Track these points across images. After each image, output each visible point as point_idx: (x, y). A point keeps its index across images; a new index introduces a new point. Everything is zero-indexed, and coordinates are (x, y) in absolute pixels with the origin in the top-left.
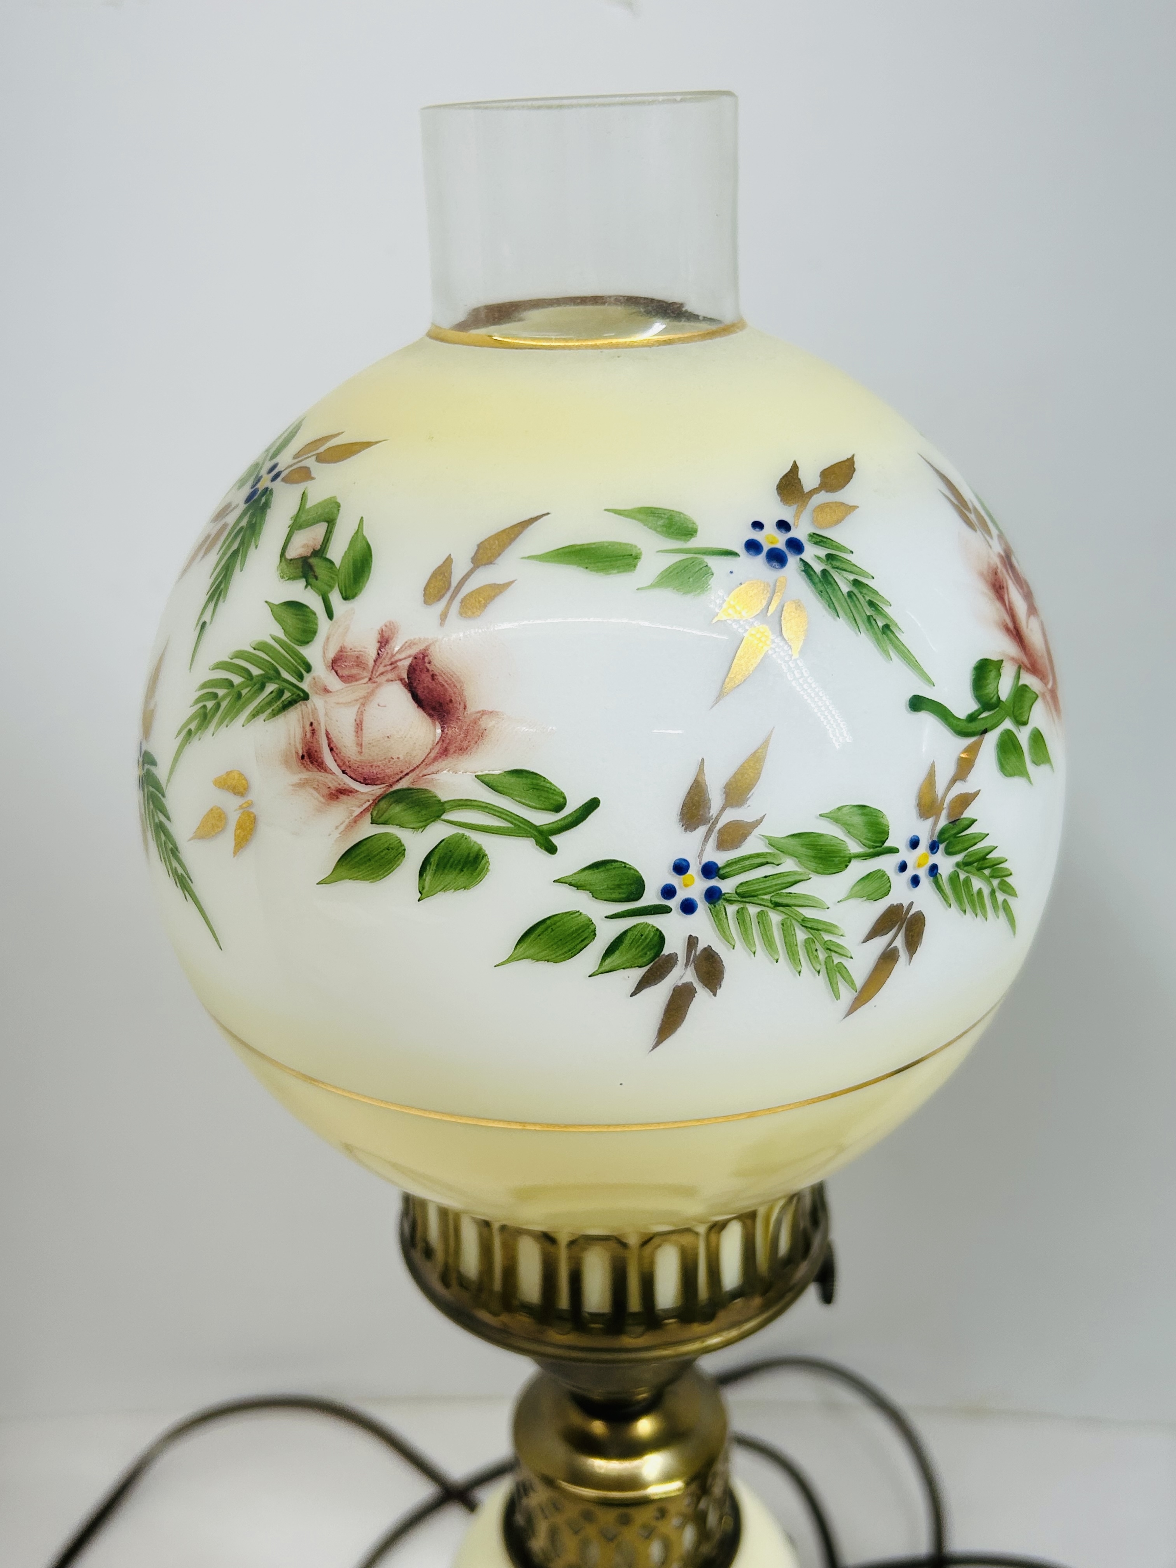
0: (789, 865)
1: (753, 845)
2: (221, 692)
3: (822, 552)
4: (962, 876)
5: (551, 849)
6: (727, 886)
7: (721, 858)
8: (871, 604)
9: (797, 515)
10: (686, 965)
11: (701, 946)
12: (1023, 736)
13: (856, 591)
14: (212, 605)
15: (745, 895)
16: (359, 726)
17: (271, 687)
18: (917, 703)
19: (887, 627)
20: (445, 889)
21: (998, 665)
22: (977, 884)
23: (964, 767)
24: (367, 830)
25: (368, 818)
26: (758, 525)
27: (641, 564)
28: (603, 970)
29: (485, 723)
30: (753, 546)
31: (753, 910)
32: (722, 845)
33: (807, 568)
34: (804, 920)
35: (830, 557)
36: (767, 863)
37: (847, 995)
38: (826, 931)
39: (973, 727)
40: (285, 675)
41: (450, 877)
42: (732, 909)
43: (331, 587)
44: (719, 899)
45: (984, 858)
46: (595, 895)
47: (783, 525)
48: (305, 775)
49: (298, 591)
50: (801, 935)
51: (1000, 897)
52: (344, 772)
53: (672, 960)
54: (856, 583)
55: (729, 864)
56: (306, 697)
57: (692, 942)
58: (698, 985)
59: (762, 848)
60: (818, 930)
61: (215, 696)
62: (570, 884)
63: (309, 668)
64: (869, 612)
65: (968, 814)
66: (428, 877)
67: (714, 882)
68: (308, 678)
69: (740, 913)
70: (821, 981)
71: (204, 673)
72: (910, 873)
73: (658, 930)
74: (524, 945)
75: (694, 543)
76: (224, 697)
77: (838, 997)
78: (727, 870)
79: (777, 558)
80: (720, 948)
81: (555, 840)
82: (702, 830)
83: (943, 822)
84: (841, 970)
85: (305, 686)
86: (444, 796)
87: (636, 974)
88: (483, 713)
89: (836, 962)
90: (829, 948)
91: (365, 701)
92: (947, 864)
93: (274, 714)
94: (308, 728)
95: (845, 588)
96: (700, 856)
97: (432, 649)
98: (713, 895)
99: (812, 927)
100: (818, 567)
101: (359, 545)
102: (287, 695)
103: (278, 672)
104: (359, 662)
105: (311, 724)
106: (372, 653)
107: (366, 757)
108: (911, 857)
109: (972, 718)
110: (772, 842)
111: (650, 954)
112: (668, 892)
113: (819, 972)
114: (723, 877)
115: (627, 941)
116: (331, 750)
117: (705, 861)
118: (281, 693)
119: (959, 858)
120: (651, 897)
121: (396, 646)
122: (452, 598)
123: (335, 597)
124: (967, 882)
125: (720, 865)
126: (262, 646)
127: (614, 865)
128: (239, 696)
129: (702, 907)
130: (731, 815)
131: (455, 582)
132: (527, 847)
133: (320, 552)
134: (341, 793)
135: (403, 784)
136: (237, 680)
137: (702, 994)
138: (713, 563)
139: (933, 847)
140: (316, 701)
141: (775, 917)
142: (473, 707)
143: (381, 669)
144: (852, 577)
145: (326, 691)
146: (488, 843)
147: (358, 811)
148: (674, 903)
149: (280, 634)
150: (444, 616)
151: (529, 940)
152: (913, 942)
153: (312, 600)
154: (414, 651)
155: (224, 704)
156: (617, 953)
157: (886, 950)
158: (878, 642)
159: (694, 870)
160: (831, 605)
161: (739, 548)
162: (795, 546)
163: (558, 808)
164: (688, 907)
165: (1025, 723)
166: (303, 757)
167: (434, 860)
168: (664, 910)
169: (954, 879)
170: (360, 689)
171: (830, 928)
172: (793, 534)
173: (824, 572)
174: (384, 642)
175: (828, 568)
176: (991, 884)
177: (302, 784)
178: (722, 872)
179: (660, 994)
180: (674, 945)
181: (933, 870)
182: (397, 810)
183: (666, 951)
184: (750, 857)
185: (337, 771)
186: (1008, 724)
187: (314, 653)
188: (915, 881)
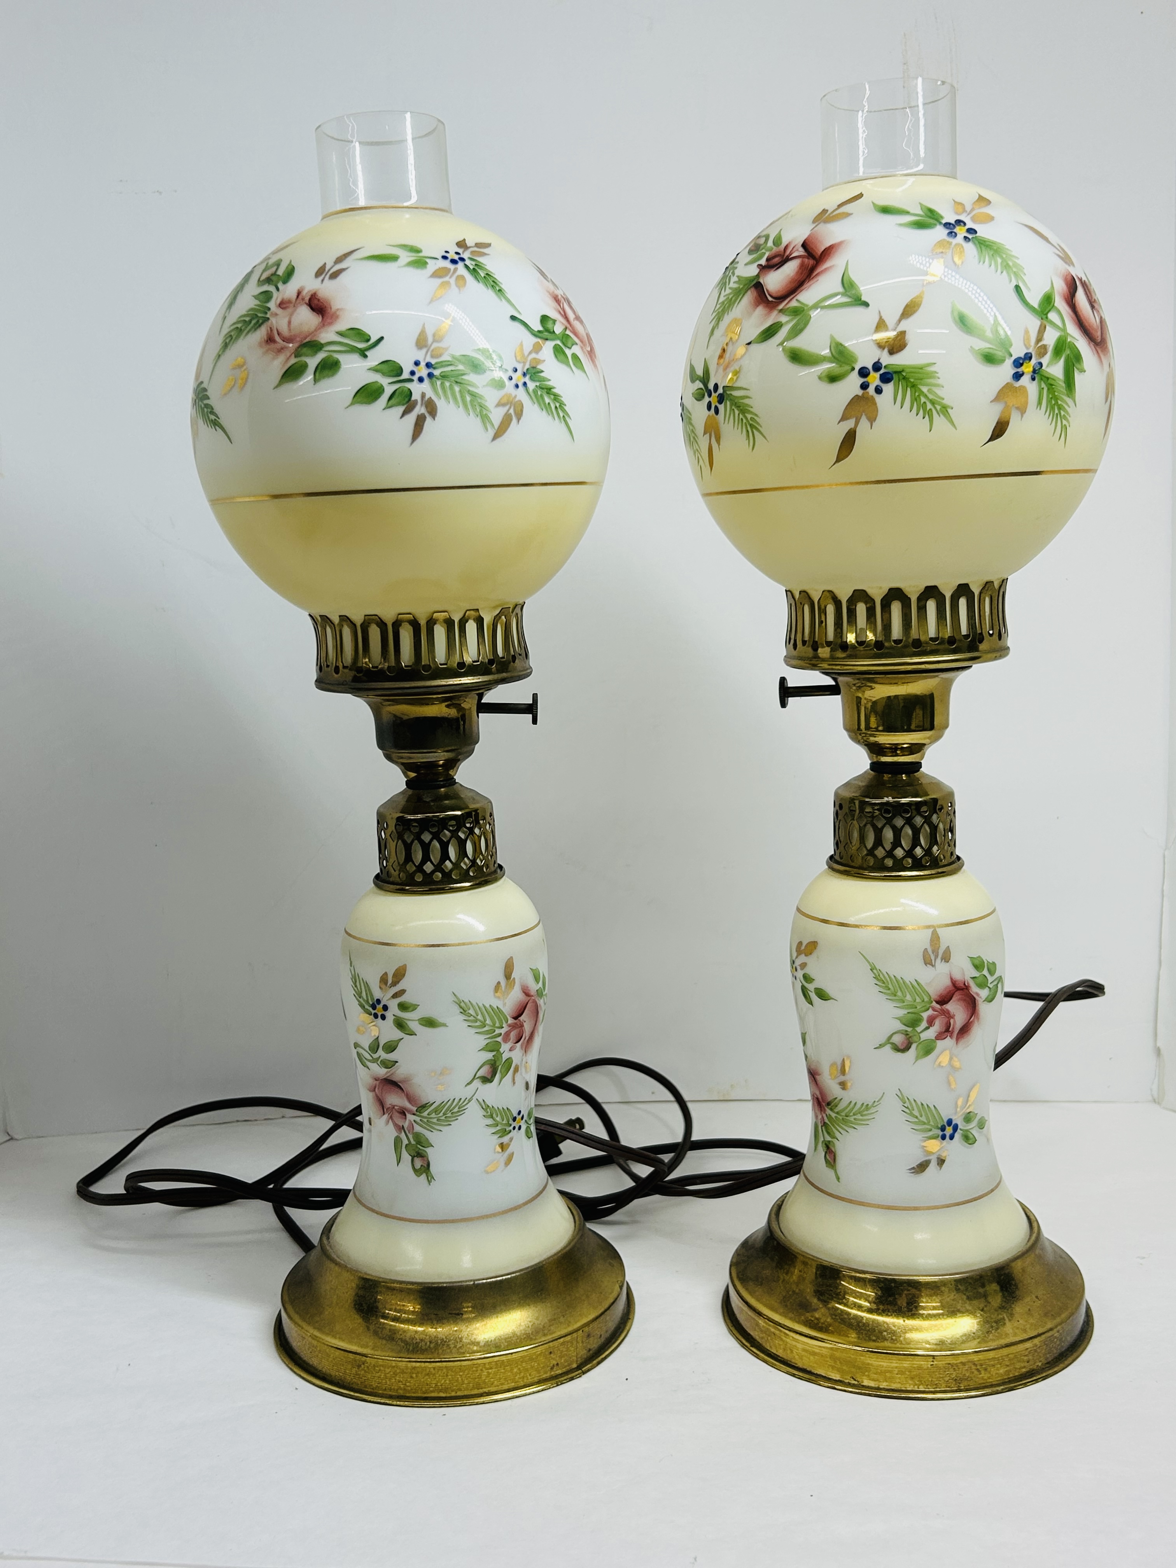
0: (461, 367)
1: (446, 357)
2: (232, 334)
3: (474, 263)
4: (539, 393)
5: (365, 356)
6: (436, 372)
7: (433, 362)
8: (493, 281)
9: (463, 252)
10: (422, 405)
11: (427, 397)
12: (569, 352)
13: (487, 276)
14: (228, 311)
15: (444, 377)
16: (289, 323)
17: (254, 322)
18: (513, 318)
19: (500, 290)
20: (324, 378)
21: (554, 321)
22: (547, 400)
23: (537, 349)
24: (293, 361)
25: (293, 355)
26: (447, 252)
27: (399, 260)
28: (388, 407)
29: (338, 313)
30: (445, 258)
31: (447, 384)
32: (432, 357)
33: (466, 266)
34: (469, 390)
35: (476, 265)
36: (451, 365)
37: (491, 433)
38: (481, 399)
39: (540, 335)
40: (260, 315)
41: (326, 372)
42: (439, 383)
43: (278, 282)
44: (433, 377)
45: (550, 389)
46: (384, 374)
47: (457, 253)
48: (268, 346)
49: (266, 288)
50: (468, 398)
51: (561, 414)
52: (284, 341)
53: (416, 402)
54: (487, 274)
55: (436, 363)
56: (268, 319)
57: (423, 395)
58: (427, 415)
59: (449, 359)
60: (475, 396)
61: (231, 336)
62: (373, 370)
63: (269, 309)
64: (492, 283)
65: (540, 367)
66: (317, 374)
67: (431, 370)
68: (269, 313)
69: (442, 384)
70: (479, 419)
71: (226, 330)
72: (514, 382)
73: (409, 389)
74: (356, 398)
75: (420, 254)
76: (234, 335)
77: (487, 430)
78: (436, 366)
79: (454, 262)
80: (434, 398)
81: (367, 353)
82: (424, 350)
83: (527, 366)
84: (487, 417)
85: (268, 316)
86: (323, 342)
87: (401, 409)
88: (338, 310)
89: (484, 413)
90: (481, 406)
91: (291, 315)
92: (531, 385)
93: (255, 330)
94: (269, 329)
95: (483, 275)
96: (425, 359)
97: (317, 293)
98: (430, 375)
99: (473, 395)
100: (471, 267)
101: (290, 267)
102: (261, 321)
103: (256, 315)
104: (289, 302)
105: (271, 328)
106: (295, 297)
107: (292, 334)
108: (515, 376)
109: (539, 331)
110: (453, 357)
111: (407, 400)
112: (413, 373)
113: (477, 416)
114: (434, 368)
115: (397, 392)
116: (278, 334)
117: (426, 361)
118: (258, 321)
119: (538, 384)
120: (406, 375)
121: (304, 293)
122: (326, 275)
123: (280, 285)
124: (541, 395)
125: (433, 364)
126: (251, 309)
127: (391, 362)
128: (241, 330)
129: (426, 380)
130: (435, 345)
131: (327, 270)
132: (356, 357)
133: (274, 274)
134: (281, 350)
135: (307, 340)
136: (239, 326)
137: (429, 419)
138: (428, 260)
139: (524, 375)
140: (273, 320)
141: (457, 389)
142: (334, 308)
143: (298, 301)
144: (486, 272)
145: (276, 314)
146: (341, 358)
147: (288, 354)
148: (415, 378)
149: (257, 302)
150: (323, 281)
151: (358, 395)
152: (519, 415)
153: (271, 288)
154: (310, 294)
155: (234, 337)
156: (393, 399)
157: (506, 413)
158: (497, 294)
159: (423, 364)
160: (476, 278)
161: (439, 257)
162: (462, 259)
163: (368, 340)
164: (421, 380)
165: (570, 348)
166: (267, 341)
167: (319, 367)
168: (411, 380)
169: (535, 391)
170: (289, 310)
171: (481, 397)
172: (462, 256)
173: (474, 269)
174: (299, 293)
175: (476, 268)
176: (555, 403)
177: (267, 351)
178: (434, 366)
179: (412, 418)
180: (416, 396)
181: (525, 384)
182: (305, 350)
183: (413, 398)
184: (445, 361)
185: (281, 342)
186: (558, 342)
187: (272, 305)
188: (517, 386)
